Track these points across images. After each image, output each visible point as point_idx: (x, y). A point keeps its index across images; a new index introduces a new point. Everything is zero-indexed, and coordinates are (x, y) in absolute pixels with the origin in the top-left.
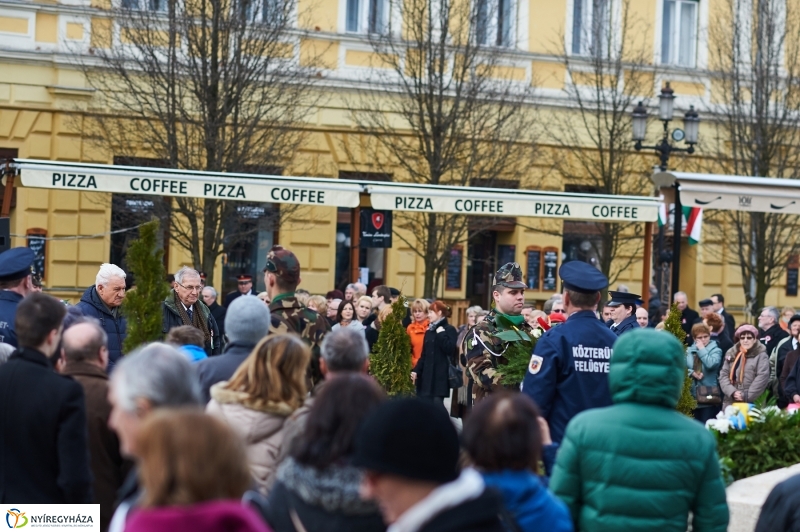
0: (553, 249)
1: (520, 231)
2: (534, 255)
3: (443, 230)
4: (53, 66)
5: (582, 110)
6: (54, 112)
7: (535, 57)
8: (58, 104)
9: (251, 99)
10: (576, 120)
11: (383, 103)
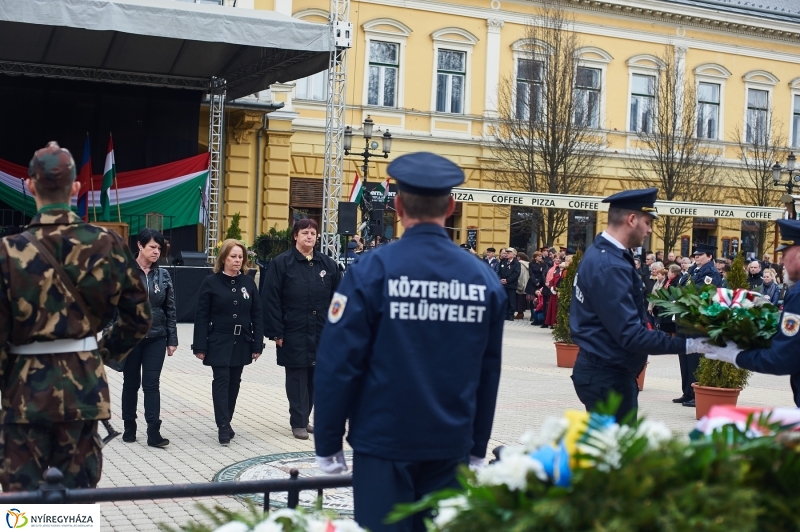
0: (735, 238)
1: (720, 229)
2: (727, 242)
3: (673, 227)
4: (481, 148)
5: (748, 170)
6: (481, 170)
7: (727, 144)
8: (483, 166)
9: (572, 161)
10: (745, 174)
11: (644, 166)
